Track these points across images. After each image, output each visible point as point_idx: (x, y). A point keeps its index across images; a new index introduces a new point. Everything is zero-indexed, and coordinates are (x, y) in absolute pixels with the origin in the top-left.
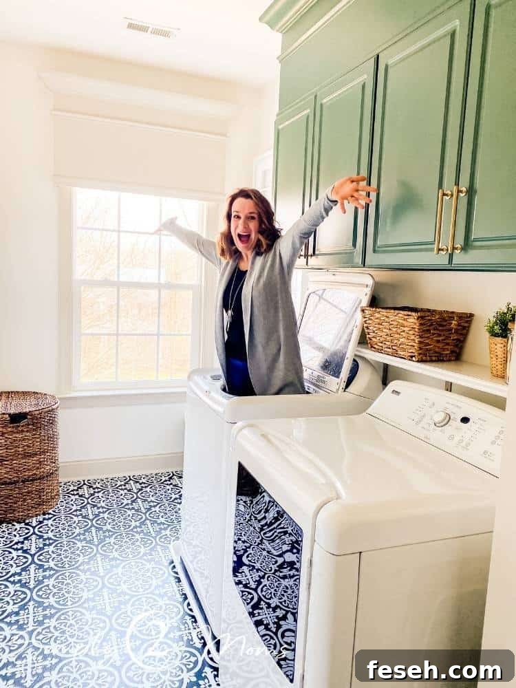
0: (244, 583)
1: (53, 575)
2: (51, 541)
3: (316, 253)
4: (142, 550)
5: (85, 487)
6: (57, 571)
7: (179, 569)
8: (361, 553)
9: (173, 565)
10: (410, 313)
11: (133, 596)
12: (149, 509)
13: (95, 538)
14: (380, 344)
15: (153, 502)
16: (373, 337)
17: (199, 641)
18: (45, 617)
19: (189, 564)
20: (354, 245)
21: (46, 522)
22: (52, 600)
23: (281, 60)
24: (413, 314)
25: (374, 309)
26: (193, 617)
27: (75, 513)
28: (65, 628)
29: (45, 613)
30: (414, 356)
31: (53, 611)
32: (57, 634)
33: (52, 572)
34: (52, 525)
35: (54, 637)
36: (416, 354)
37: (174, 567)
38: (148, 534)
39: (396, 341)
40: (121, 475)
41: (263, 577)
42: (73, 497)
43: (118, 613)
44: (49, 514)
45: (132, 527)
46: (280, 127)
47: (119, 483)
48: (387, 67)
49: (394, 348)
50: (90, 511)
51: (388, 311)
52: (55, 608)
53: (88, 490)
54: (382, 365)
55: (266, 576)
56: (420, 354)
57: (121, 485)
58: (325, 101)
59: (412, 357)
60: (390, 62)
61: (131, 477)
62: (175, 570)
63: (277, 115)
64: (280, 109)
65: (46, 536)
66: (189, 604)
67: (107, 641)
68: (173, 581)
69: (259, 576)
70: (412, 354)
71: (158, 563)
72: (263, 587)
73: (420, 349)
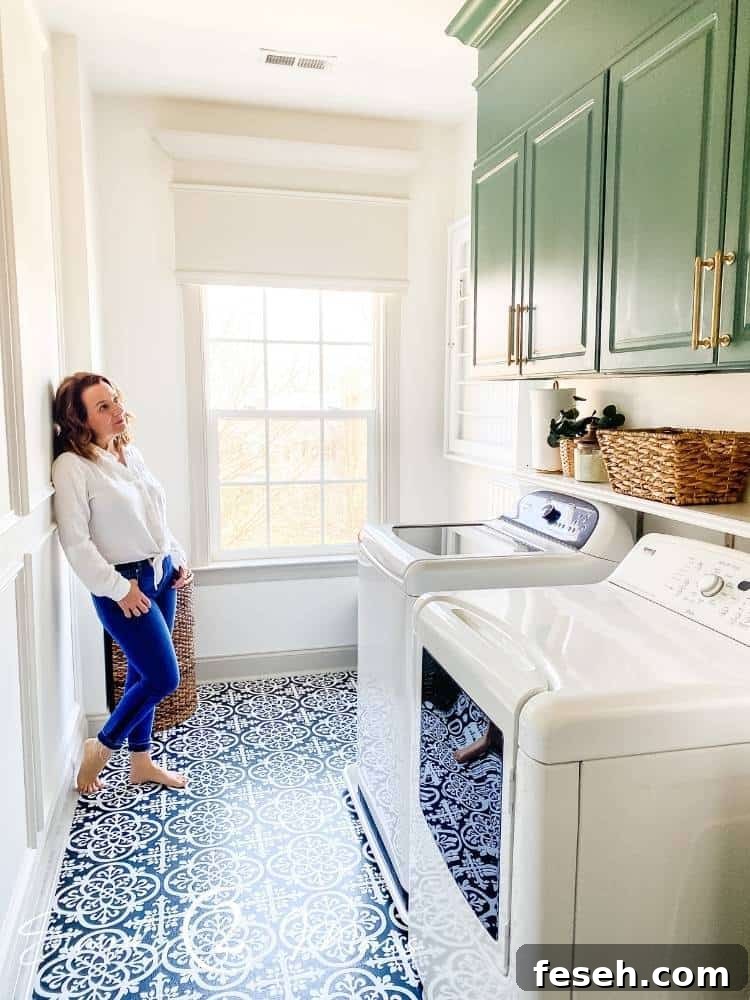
0: (443, 822)
1: (191, 804)
2: (187, 762)
3: (533, 356)
4: (307, 776)
5: (230, 692)
6: (195, 800)
7: (356, 801)
8: (581, 762)
9: (347, 796)
10: (665, 436)
11: (294, 835)
12: (316, 722)
13: (244, 758)
14: (626, 483)
15: (322, 712)
16: (617, 473)
17: (383, 896)
18: (180, 857)
19: (370, 796)
20: (584, 342)
21: (180, 737)
22: (189, 837)
23: (479, 85)
24: (669, 437)
25: (615, 433)
26: (375, 865)
27: (217, 726)
28: (206, 872)
29: (180, 852)
30: (674, 498)
31: (190, 850)
32: (195, 879)
33: (189, 801)
34: (187, 741)
35: (192, 884)
36: (677, 495)
37: (349, 799)
38: (313, 755)
39: (647, 478)
40: (278, 676)
41: (467, 816)
42: (215, 705)
43: (275, 856)
44: (184, 726)
45: (293, 745)
46: (479, 181)
47: (276, 687)
48: (621, 85)
49: (645, 487)
50: (236, 724)
51: (635, 434)
52: (193, 847)
53: (234, 695)
54: (636, 514)
55: (472, 814)
56: (682, 495)
57: (278, 690)
58: (537, 141)
59: (671, 499)
60: (626, 78)
61: (292, 679)
62: (350, 803)
63: (475, 165)
64: (478, 157)
65: (180, 755)
66: (369, 849)
67: (260, 891)
68: (348, 817)
69: (462, 814)
70: (671, 495)
71: (327, 793)
72: (468, 829)
73: (683, 487)
